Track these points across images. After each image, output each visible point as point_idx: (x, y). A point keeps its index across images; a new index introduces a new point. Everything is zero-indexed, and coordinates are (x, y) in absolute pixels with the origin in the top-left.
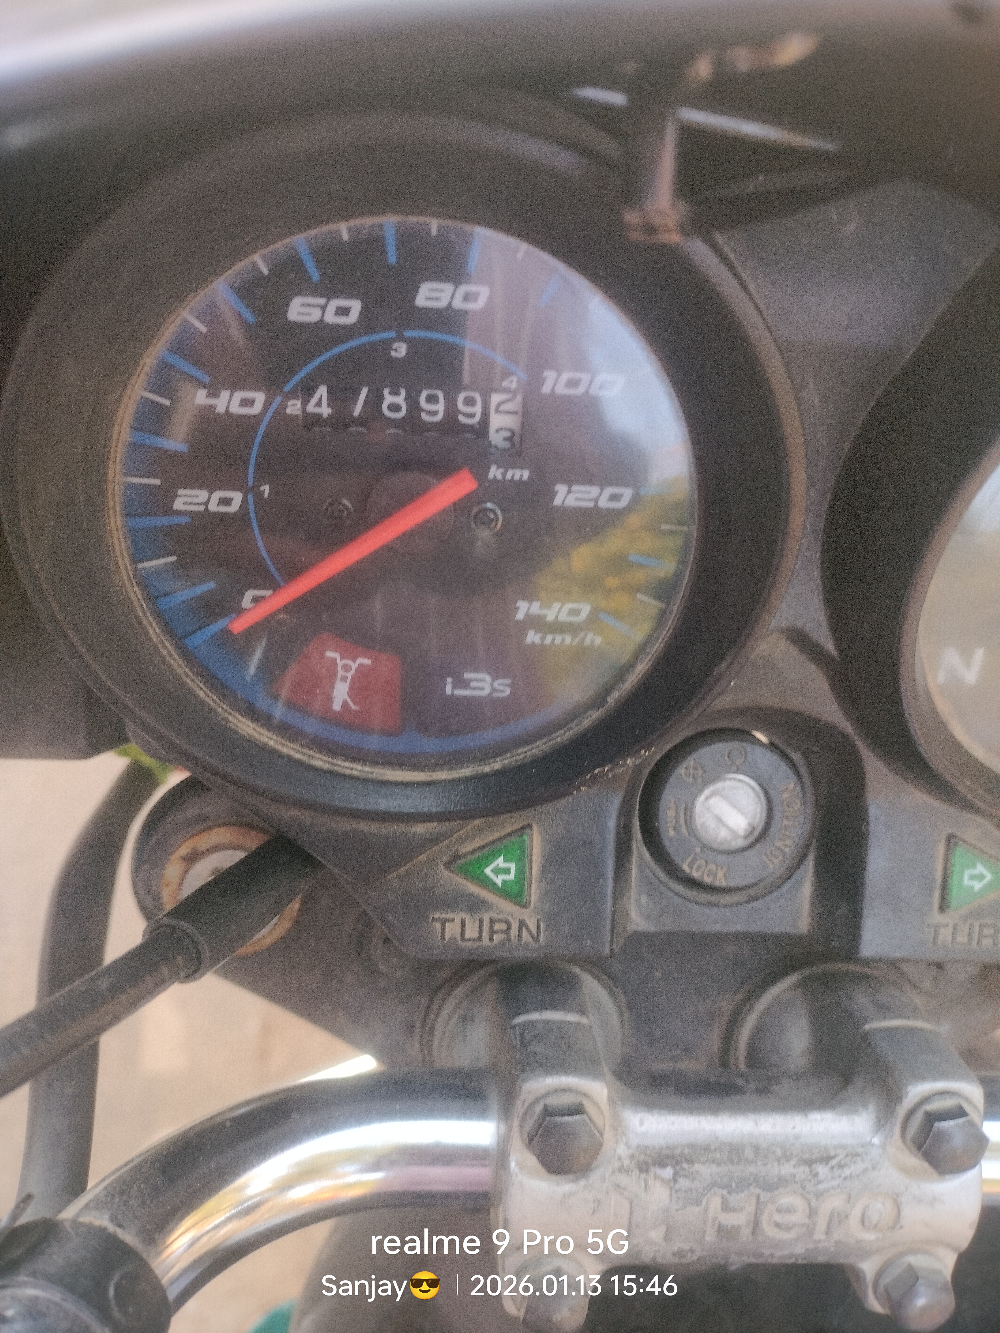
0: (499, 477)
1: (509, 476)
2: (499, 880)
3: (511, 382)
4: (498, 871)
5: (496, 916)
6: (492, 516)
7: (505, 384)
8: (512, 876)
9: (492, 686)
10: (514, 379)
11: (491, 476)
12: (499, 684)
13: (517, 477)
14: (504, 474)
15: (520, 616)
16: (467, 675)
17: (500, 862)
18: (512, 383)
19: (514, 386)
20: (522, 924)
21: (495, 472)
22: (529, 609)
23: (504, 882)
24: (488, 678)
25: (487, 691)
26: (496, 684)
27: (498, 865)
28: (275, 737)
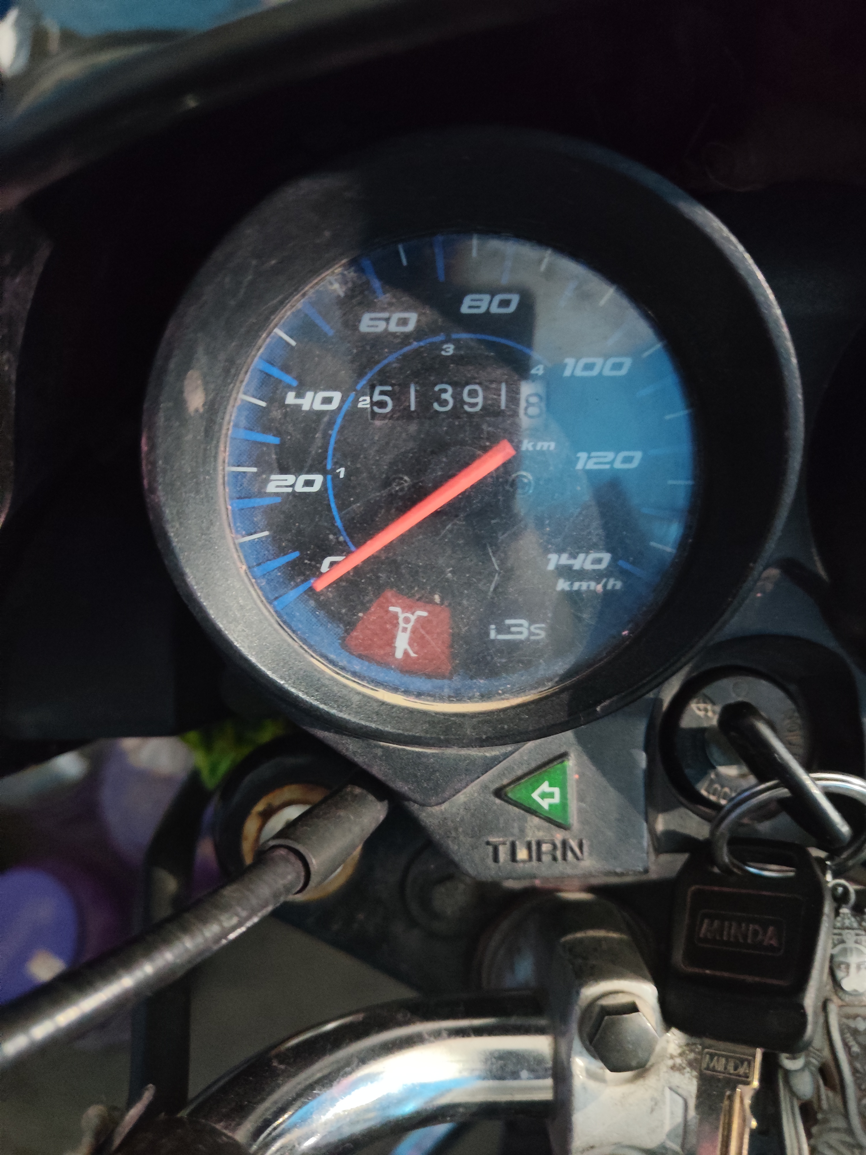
12: (535, 628)
26: (532, 628)
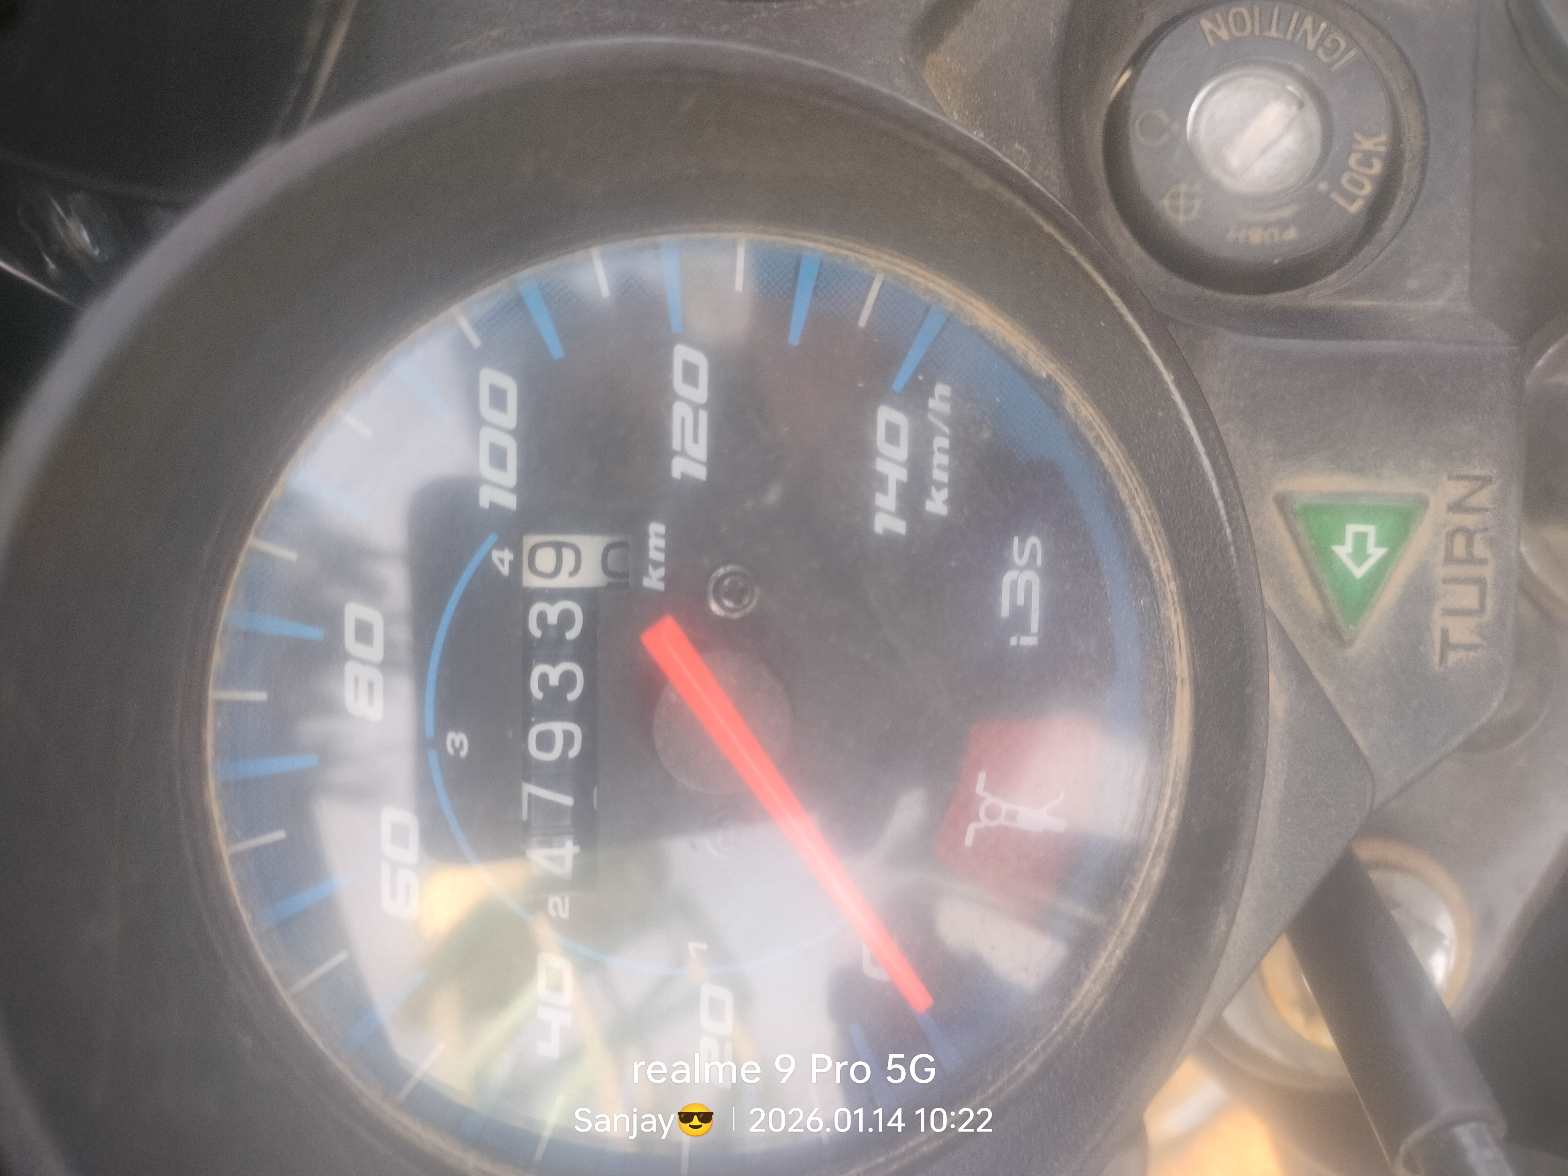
0: (661, 572)
1: (660, 557)
2: (1376, 553)
3: (502, 561)
4: (1360, 554)
5: (1441, 554)
6: (727, 582)
7: (505, 570)
8: (1370, 530)
9: (1022, 569)
10: (496, 555)
11: (660, 586)
13: (662, 543)
14: (656, 565)
15: (900, 527)
16: (1005, 611)
17: (1343, 551)
18: (503, 559)
19: (507, 556)
20: (1457, 507)
21: (654, 580)
22: (889, 513)
23: (1379, 544)
24: (1008, 578)
25: (1032, 577)
27: (1348, 554)
28: (1110, 947)
